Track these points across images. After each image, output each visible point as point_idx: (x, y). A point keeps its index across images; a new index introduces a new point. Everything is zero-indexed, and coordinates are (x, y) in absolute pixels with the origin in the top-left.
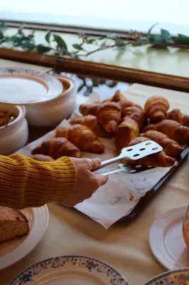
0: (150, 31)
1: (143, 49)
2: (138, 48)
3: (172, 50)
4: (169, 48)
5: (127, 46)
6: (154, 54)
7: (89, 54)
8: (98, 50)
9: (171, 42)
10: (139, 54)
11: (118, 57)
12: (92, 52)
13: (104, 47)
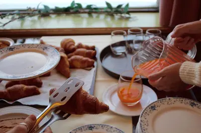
0: (38, 7)
1: (36, 18)
2: (33, 18)
3: (53, 16)
4: (50, 15)
5: (26, 18)
6: (43, 19)
7: (4, 25)
8: (10, 21)
9: (51, 12)
10: (34, 21)
11: (22, 24)
12: (6, 24)
13: (13, 19)
